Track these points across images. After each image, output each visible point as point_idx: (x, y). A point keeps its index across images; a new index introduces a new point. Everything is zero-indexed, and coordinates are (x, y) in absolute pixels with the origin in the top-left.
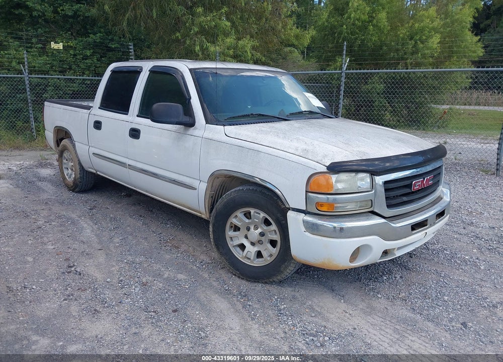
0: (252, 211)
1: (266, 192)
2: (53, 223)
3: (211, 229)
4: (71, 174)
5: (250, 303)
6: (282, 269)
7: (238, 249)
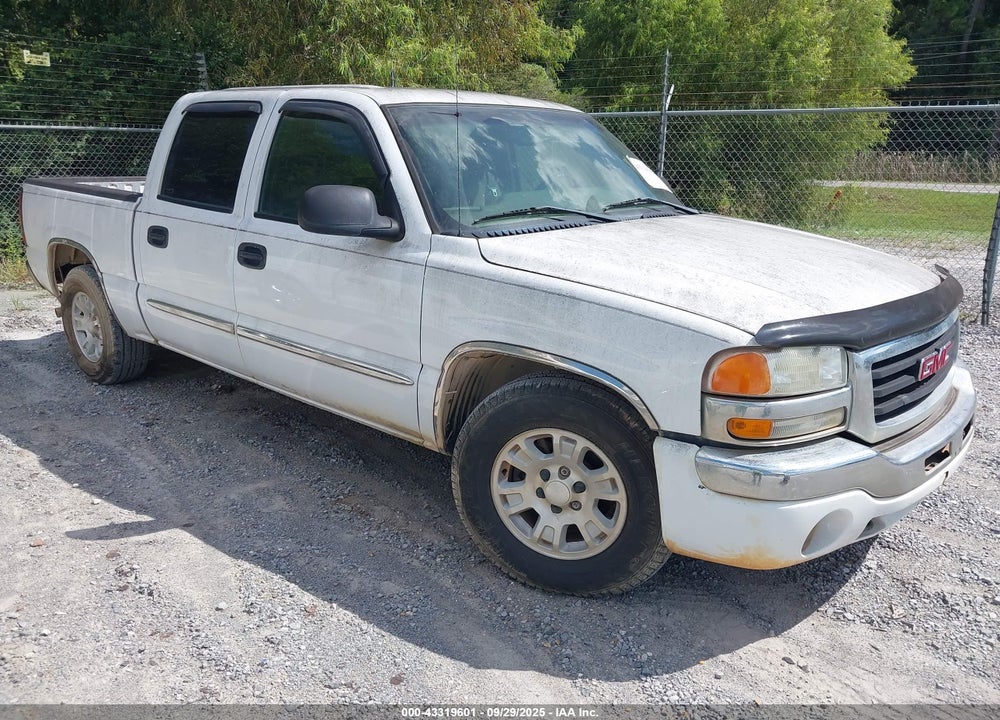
0: (557, 435)
1: (589, 391)
2: (66, 463)
3: (455, 476)
4: (94, 346)
5: (569, 651)
6: (632, 567)
7: (521, 520)
